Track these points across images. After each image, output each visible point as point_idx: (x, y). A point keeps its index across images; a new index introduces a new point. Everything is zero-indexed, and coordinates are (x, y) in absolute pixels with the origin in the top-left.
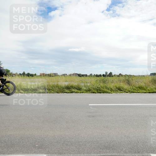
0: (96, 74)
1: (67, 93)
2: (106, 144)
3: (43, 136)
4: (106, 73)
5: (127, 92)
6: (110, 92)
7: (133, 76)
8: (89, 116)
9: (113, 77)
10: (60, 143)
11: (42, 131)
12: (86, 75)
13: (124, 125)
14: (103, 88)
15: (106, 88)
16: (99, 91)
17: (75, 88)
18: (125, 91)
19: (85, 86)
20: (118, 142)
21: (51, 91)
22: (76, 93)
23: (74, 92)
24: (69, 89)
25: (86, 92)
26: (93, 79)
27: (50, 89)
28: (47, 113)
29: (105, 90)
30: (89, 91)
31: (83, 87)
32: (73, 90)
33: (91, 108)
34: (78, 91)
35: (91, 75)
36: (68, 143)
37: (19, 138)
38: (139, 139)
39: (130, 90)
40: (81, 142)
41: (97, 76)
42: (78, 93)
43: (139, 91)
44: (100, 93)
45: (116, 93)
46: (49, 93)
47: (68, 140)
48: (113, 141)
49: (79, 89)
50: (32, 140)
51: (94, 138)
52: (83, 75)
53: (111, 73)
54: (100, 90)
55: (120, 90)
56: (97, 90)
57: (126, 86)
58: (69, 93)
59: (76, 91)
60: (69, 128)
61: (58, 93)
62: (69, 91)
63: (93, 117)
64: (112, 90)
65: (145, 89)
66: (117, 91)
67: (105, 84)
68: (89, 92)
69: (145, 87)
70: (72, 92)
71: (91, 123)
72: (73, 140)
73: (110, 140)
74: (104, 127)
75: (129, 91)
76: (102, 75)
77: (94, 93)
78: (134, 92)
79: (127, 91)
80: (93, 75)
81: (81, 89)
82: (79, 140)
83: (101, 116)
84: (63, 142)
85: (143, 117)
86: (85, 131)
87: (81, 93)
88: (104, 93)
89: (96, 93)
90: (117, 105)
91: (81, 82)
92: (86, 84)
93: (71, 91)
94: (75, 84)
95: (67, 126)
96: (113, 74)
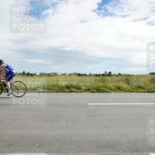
0: (95, 74)
1: (66, 92)
2: (106, 143)
3: (42, 135)
4: (106, 72)
5: (126, 92)
6: (109, 91)
7: (132, 75)
8: (89, 116)
9: (112, 76)
10: (59, 142)
11: (41, 130)
12: (86, 75)
13: (124, 124)
14: (103, 88)
15: (106, 87)
16: (98, 91)
17: (74, 87)
18: (124, 91)
19: (84, 86)
20: (118, 141)
21: (51, 90)
22: (75, 92)
23: (74, 91)
24: (69, 89)
25: (85, 91)
26: (92, 79)
27: (50, 89)
28: (47, 113)
29: (105, 89)
30: (88, 90)
31: (82, 86)
32: (73, 90)
33: (91, 107)
34: (78, 90)
35: (90, 74)
36: (67, 142)
37: (19, 138)
38: (139, 138)
39: (129, 89)
40: (80, 141)
41: (96, 75)
42: (77, 92)
43: (138, 91)
44: (100, 92)
45: (115, 92)
46: (49, 92)
47: (68, 140)
48: (112, 141)
49: (78, 89)
50: (31, 139)
51: (94, 138)
52: (82, 75)
53: (110, 73)
54: (99, 89)
55: (119, 89)
56: (97, 89)
57: (125, 86)
58: (68, 92)
59: (75, 90)
60: (68, 128)
61: (58, 93)
62: (68, 91)
63: (93, 116)
64: (111, 89)
65: (143, 89)
66: (116, 90)
67: (105, 84)
68: (88, 92)
69: (144, 87)
70: (72, 92)
71: (91, 122)
72: (73, 139)
73: (110, 139)
74: (104, 126)
75: (129, 91)
76: (101, 74)
77: (93, 92)
78: (133, 92)
79: (126, 90)
80: (92, 74)
81: (80, 88)
82: (78, 139)
83: (101, 116)
84: (62, 142)
85: (143, 116)
86: (84, 130)
87: (80, 92)
88: (103, 92)
89: (95, 93)
90: (116, 105)
91: (80, 81)
92: (85, 84)
93: (70, 91)
94: (75, 84)
95: (66, 125)
96: (112, 74)
